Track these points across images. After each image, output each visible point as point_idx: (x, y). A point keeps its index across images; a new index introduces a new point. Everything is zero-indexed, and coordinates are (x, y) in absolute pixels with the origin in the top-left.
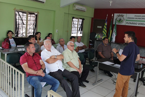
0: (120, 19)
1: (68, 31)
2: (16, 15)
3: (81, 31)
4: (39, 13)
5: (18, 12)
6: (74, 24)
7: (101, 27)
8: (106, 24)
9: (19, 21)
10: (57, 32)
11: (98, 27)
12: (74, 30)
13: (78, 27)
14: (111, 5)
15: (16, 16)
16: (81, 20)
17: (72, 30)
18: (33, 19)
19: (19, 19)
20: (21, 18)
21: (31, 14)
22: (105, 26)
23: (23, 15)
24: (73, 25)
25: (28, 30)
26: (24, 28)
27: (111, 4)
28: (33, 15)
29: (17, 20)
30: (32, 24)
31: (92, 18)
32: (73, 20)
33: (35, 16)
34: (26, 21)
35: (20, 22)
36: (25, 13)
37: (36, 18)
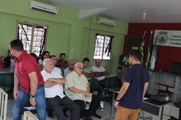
0: (163, 38)
1: (88, 52)
2: (19, 28)
3: (108, 52)
4: (49, 27)
5: (22, 25)
6: (98, 42)
7: (137, 48)
8: (143, 44)
9: (22, 36)
10: (72, 52)
11: (134, 48)
12: (98, 50)
13: (103, 47)
14: (144, 19)
15: (19, 30)
16: (109, 38)
17: (94, 51)
18: (41, 34)
19: (23, 33)
20: (25, 32)
21: (38, 28)
22: (142, 46)
23: (27, 29)
24: (97, 44)
25: (33, 47)
26: (28, 45)
27: (144, 17)
28: (41, 29)
29: (20, 35)
30: (39, 41)
31: (126, 36)
32: (98, 37)
33: (43, 30)
34: (31, 36)
35: (24, 37)
36: (30, 26)
37: (45, 33)
